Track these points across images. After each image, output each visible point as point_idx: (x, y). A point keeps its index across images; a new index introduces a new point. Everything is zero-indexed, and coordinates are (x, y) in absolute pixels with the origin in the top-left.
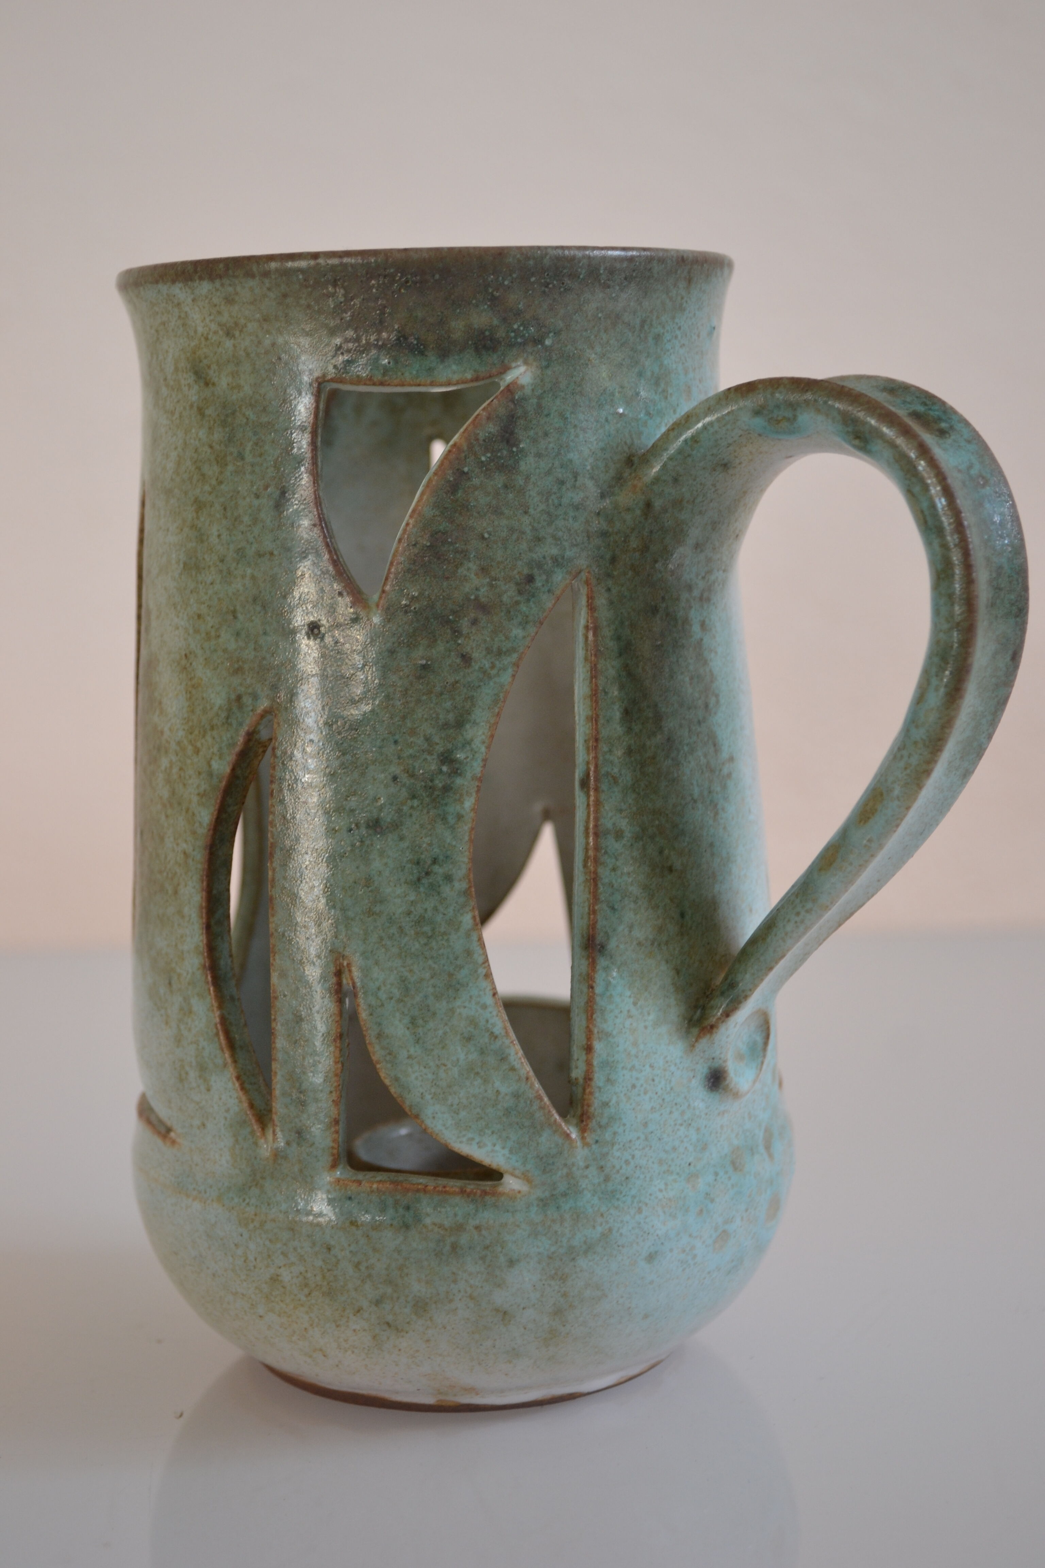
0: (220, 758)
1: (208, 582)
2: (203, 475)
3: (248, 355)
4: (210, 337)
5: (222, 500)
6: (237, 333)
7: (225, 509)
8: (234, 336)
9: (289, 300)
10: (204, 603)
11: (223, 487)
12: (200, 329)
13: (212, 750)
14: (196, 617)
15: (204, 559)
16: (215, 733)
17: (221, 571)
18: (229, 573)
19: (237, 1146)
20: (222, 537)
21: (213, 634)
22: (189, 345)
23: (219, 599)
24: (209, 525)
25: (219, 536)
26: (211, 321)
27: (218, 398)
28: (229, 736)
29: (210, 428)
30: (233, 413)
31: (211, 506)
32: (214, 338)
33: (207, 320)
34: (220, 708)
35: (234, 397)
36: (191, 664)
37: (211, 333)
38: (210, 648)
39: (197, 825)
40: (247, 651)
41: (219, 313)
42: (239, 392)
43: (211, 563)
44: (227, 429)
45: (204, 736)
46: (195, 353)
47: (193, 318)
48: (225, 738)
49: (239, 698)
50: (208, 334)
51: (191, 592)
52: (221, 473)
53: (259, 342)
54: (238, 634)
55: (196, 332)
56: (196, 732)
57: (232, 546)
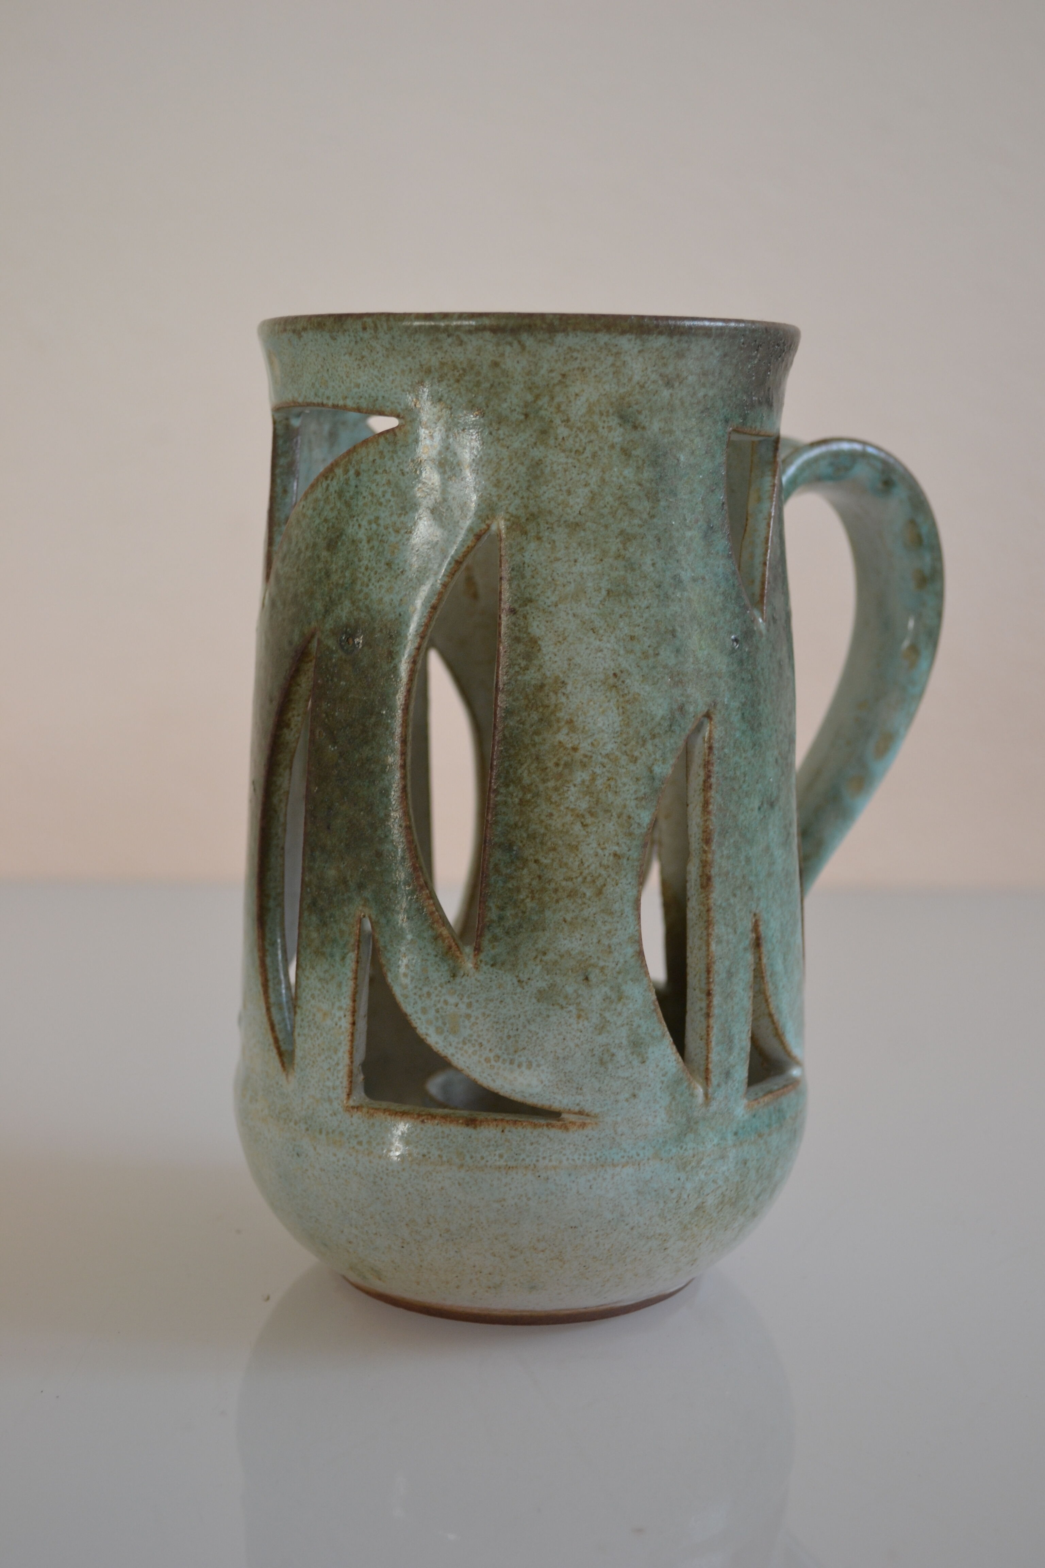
0: (663, 763)
1: (643, 606)
2: (632, 510)
3: (682, 403)
4: (646, 385)
5: (656, 532)
6: (676, 384)
7: (659, 540)
8: (673, 386)
9: (727, 359)
10: (639, 626)
11: (655, 520)
12: (637, 378)
13: (653, 756)
14: (629, 638)
15: (636, 586)
16: (657, 741)
17: (658, 596)
18: (667, 596)
19: (673, 1103)
20: (657, 565)
21: (651, 652)
22: (617, 392)
23: (656, 621)
24: (641, 555)
25: (653, 565)
26: (653, 372)
27: (648, 441)
28: (672, 741)
29: (638, 468)
30: (665, 454)
31: (643, 538)
32: (651, 387)
33: (649, 370)
34: (663, 718)
35: (666, 440)
36: (623, 682)
37: (649, 382)
38: (648, 666)
39: (635, 826)
40: (687, 665)
41: (665, 365)
42: (670, 436)
43: (646, 589)
44: (659, 469)
45: (643, 745)
46: (623, 399)
47: (632, 367)
48: (668, 744)
49: (681, 708)
50: (645, 383)
51: (621, 616)
52: (653, 508)
53: (694, 394)
54: (678, 651)
55: (630, 380)
56: (633, 743)
57: (668, 574)
